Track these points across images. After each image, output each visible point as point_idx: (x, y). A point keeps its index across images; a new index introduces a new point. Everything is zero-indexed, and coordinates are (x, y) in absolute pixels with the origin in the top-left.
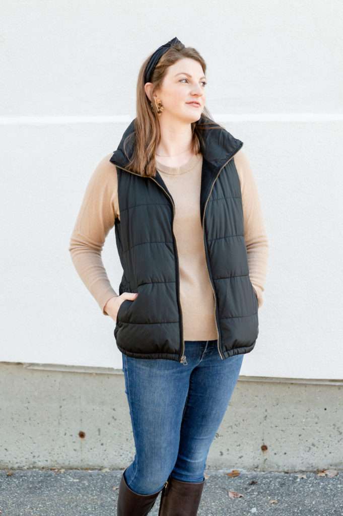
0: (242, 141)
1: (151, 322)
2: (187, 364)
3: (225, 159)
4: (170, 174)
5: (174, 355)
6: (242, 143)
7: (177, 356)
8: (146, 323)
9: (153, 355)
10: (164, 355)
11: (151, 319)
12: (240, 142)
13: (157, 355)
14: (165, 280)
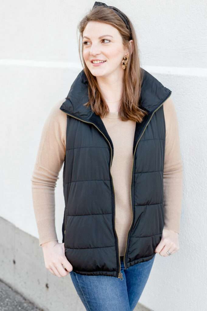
0: (171, 90)
1: (92, 247)
2: (123, 279)
3: (157, 105)
4: (111, 119)
5: (112, 273)
6: (171, 92)
7: (115, 273)
8: (88, 248)
9: (95, 273)
10: (104, 273)
11: (91, 245)
12: (170, 90)
13: (98, 273)
14: (102, 212)
